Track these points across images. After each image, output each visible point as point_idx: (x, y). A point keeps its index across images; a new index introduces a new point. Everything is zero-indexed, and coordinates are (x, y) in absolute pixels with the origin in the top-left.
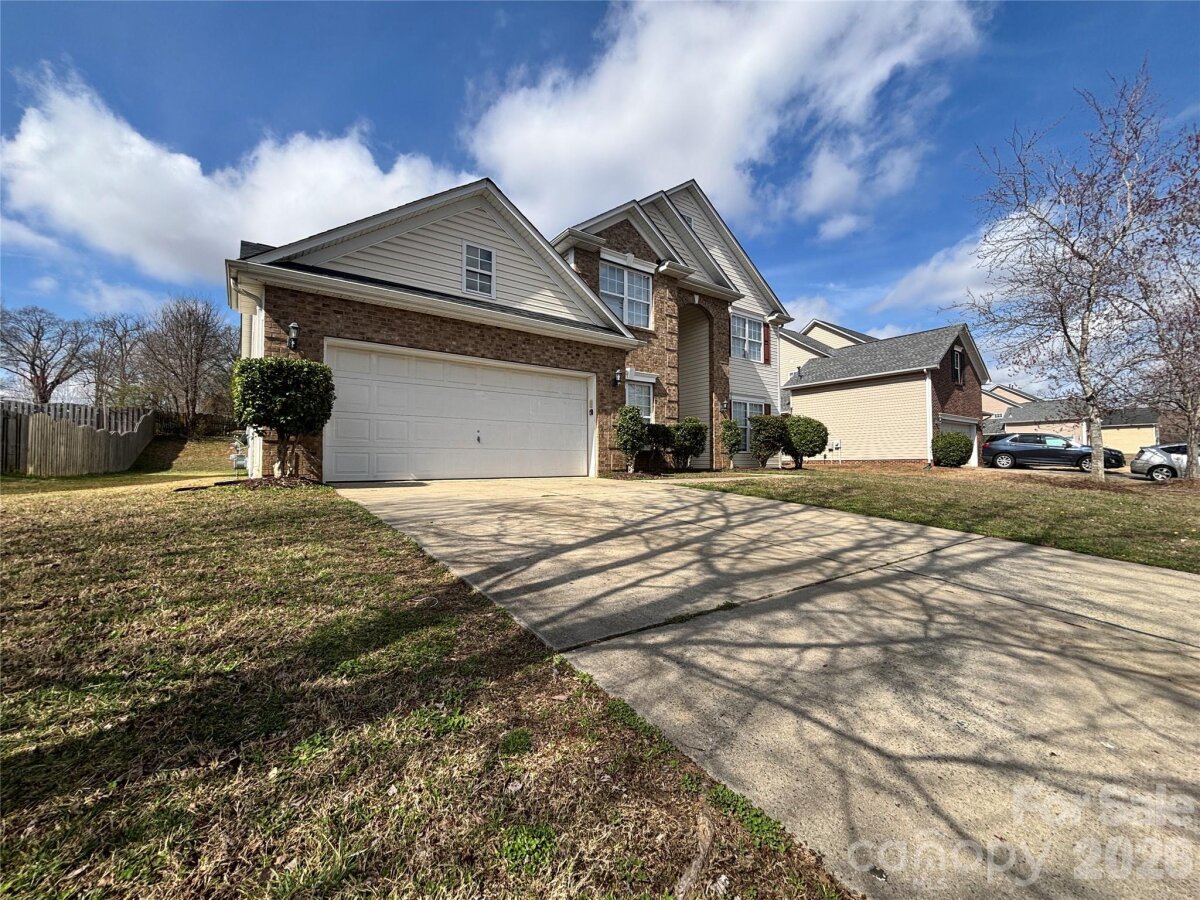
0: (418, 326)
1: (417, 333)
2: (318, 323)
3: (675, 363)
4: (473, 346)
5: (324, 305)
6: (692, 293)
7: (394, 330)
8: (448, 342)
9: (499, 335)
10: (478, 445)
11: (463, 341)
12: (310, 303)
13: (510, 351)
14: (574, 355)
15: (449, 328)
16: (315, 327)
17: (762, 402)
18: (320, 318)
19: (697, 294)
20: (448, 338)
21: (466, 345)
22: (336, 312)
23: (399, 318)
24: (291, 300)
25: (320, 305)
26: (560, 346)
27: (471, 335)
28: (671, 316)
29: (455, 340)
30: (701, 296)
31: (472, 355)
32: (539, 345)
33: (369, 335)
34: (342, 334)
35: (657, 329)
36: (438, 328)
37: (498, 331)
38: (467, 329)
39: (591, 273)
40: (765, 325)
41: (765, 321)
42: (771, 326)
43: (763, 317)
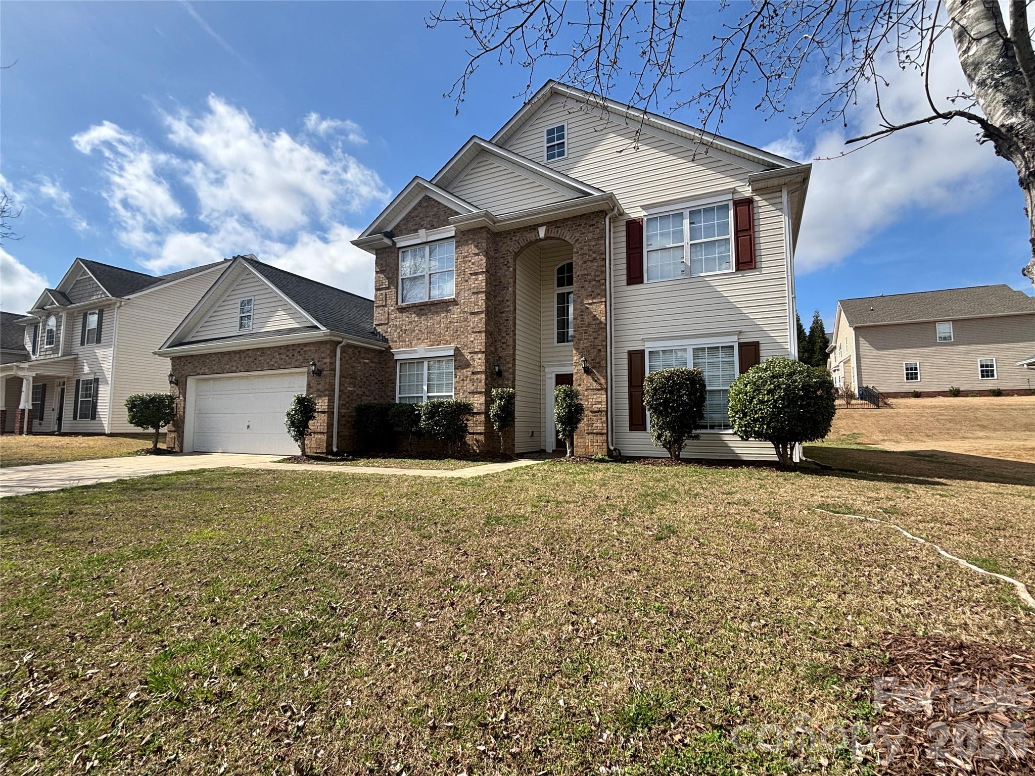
0: (214, 360)
1: (214, 365)
3: (482, 326)
4: (236, 366)
5: (186, 361)
6: (535, 228)
7: (206, 366)
8: (225, 367)
9: (250, 354)
10: (248, 431)
13: (252, 364)
15: (226, 358)
16: (184, 372)
17: (733, 340)
18: (186, 367)
19: (542, 225)
22: (189, 363)
23: (208, 359)
24: (178, 362)
28: (476, 274)
30: (548, 224)
31: (236, 372)
32: (269, 355)
34: (193, 374)
35: (458, 294)
36: (223, 359)
37: (248, 352)
38: (234, 355)
39: (389, 266)
40: (737, 204)
41: (737, 197)
42: (757, 198)
43: (734, 191)
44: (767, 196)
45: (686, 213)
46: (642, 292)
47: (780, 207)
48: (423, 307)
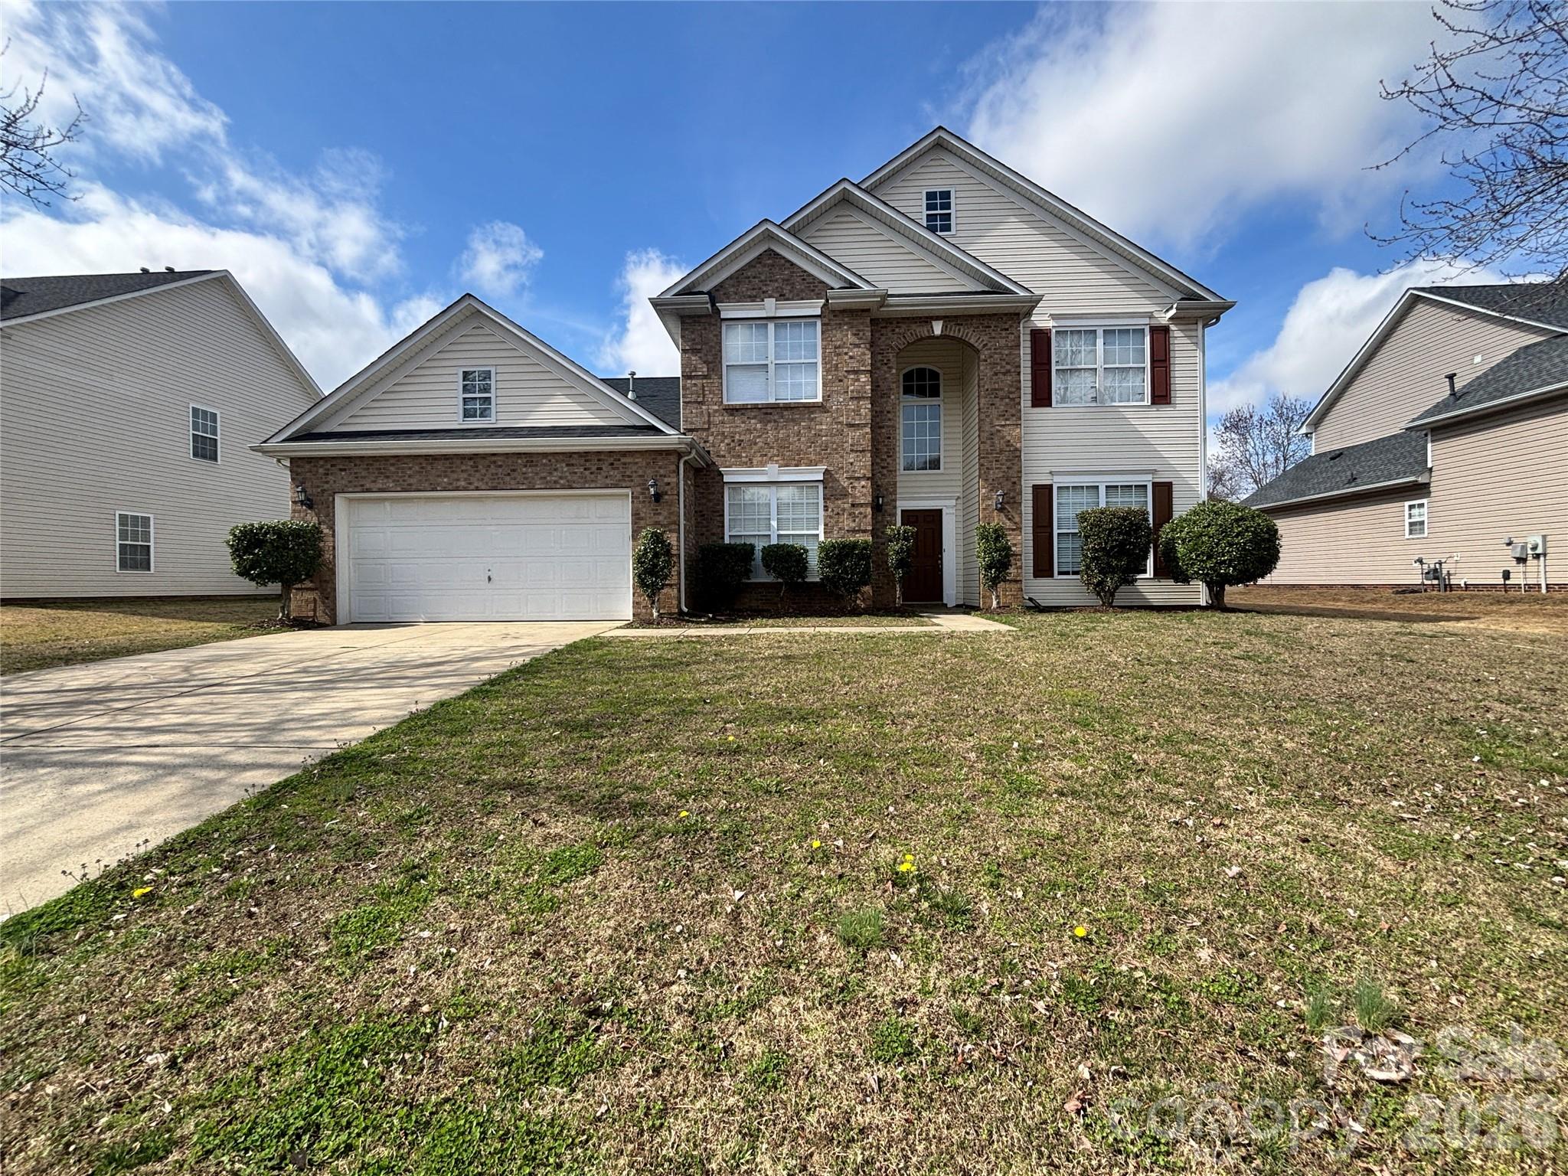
0: (410, 468)
1: (410, 476)
2: (327, 482)
4: (465, 479)
5: (332, 466)
6: (927, 320)
7: (388, 477)
8: (440, 480)
9: (495, 462)
11: (455, 476)
12: (322, 466)
14: (594, 468)
16: (326, 486)
17: (1147, 480)
18: (330, 477)
19: (938, 318)
20: (439, 476)
21: (458, 480)
22: (341, 470)
23: (392, 465)
24: (308, 466)
25: (329, 466)
26: (573, 462)
27: (464, 468)
29: (446, 476)
30: (947, 319)
31: (465, 489)
32: (545, 465)
33: (368, 486)
34: (346, 489)
36: (429, 468)
38: (459, 462)
39: (706, 344)
40: (1154, 330)
41: (1154, 322)
42: (1173, 327)
43: (1150, 315)
44: (1182, 327)
45: (1100, 332)
46: (1050, 416)
47: (1194, 340)
48: (769, 411)
